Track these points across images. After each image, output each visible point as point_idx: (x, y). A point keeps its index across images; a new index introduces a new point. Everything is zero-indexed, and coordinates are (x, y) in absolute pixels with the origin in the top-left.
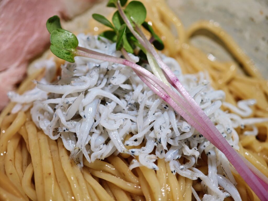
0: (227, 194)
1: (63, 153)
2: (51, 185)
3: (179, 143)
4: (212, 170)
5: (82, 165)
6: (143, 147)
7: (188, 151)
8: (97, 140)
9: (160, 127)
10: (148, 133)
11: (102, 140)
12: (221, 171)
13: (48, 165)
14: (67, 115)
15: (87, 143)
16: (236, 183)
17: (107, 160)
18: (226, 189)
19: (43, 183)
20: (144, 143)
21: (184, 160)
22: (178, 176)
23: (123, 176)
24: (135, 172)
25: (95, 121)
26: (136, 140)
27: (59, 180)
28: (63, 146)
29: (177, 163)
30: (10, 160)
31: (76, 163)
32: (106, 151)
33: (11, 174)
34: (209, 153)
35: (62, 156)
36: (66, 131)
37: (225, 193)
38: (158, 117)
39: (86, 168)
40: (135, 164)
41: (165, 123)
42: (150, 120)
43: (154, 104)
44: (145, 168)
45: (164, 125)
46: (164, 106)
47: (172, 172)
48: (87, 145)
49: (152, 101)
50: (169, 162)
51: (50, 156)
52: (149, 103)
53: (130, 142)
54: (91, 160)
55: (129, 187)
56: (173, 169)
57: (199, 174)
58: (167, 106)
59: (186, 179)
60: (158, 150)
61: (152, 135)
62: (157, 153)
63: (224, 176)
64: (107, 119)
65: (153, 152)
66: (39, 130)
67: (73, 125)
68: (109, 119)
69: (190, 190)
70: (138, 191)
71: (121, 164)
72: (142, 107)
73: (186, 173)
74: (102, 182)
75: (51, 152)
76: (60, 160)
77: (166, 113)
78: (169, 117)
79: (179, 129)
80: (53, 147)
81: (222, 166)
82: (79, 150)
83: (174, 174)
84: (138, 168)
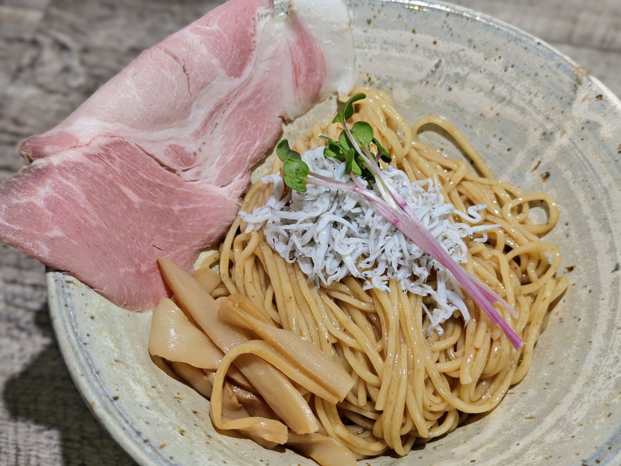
0: (456, 308)
1: (300, 276)
2: (292, 307)
3: (409, 263)
4: (441, 285)
5: (319, 287)
6: (375, 269)
7: (418, 271)
8: (332, 264)
9: (391, 251)
10: (379, 256)
11: (337, 263)
12: (450, 287)
13: (287, 287)
14: (302, 241)
15: (323, 267)
16: (464, 297)
17: (342, 281)
18: (454, 303)
19: (285, 306)
20: (376, 265)
21: (414, 278)
22: (409, 293)
23: (358, 297)
24: (369, 292)
25: (329, 246)
26: (368, 263)
27: (299, 304)
28: (300, 269)
29: (408, 282)
30: (250, 282)
31: (313, 285)
32: (341, 274)
33: (253, 297)
34: (438, 269)
35: (300, 279)
36: (302, 256)
37: (453, 307)
38: (389, 240)
39: (323, 289)
40: (368, 286)
41: (395, 245)
42: (381, 245)
43: (384, 228)
44: (377, 289)
45: (395, 248)
46: (394, 229)
47: (403, 291)
48: (323, 269)
49: (382, 225)
50: (400, 281)
51: (288, 279)
52: (379, 227)
53: (363, 265)
54: (327, 283)
55: (363, 306)
56: (404, 288)
57: (429, 289)
58: (396, 229)
59: (416, 295)
60: (390, 272)
61: (383, 257)
62: (389, 274)
63: (453, 290)
64: (340, 245)
65: (385, 273)
66: (274, 252)
67: (309, 250)
68: (342, 244)
69: (421, 305)
70: (372, 309)
71: (355, 285)
72: (373, 231)
73: (416, 289)
74: (338, 302)
75: (288, 275)
76: (298, 283)
77: (395, 236)
78: (399, 240)
79: (408, 250)
80: (290, 270)
81: (450, 281)
82: (316, 274)
83: (405, 292)
84: (372, 289)
